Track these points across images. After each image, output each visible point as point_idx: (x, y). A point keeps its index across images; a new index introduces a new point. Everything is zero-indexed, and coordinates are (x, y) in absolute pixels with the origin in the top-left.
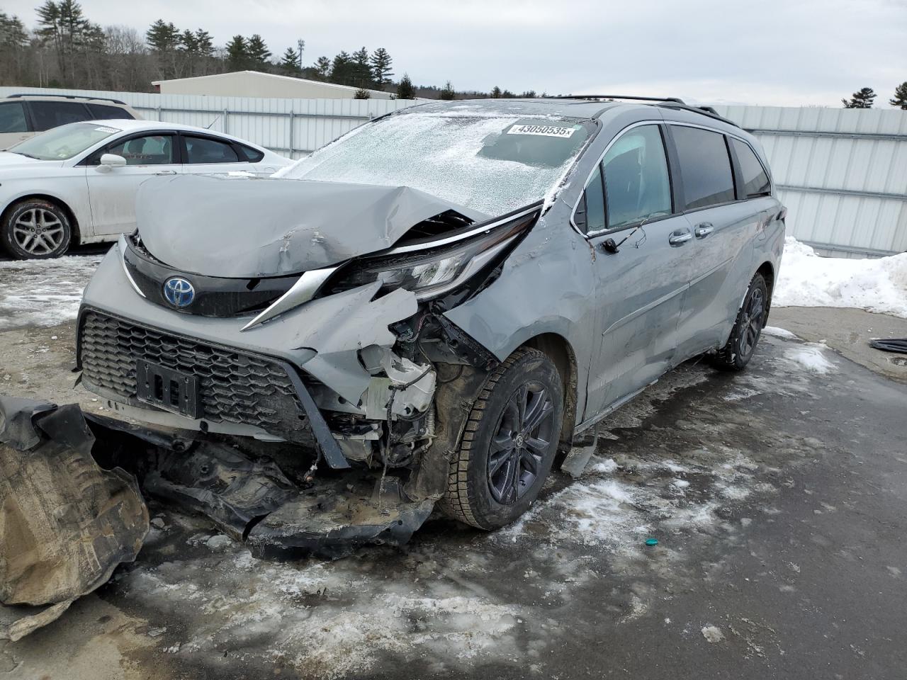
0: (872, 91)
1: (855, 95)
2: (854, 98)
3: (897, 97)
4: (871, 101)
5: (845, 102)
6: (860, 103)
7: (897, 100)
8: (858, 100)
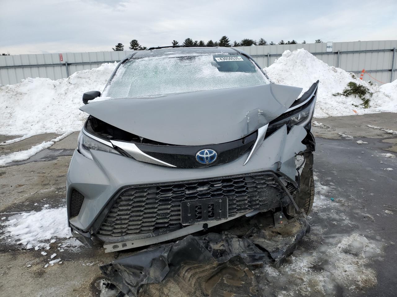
0: (122, 45)
1: (116, 46)
2: (116, 47)
3: (131, 46)
4: (123, 48)
5: (113, 49)
6: (119, 49)
7: (132, 47)
8: (118, 48)
